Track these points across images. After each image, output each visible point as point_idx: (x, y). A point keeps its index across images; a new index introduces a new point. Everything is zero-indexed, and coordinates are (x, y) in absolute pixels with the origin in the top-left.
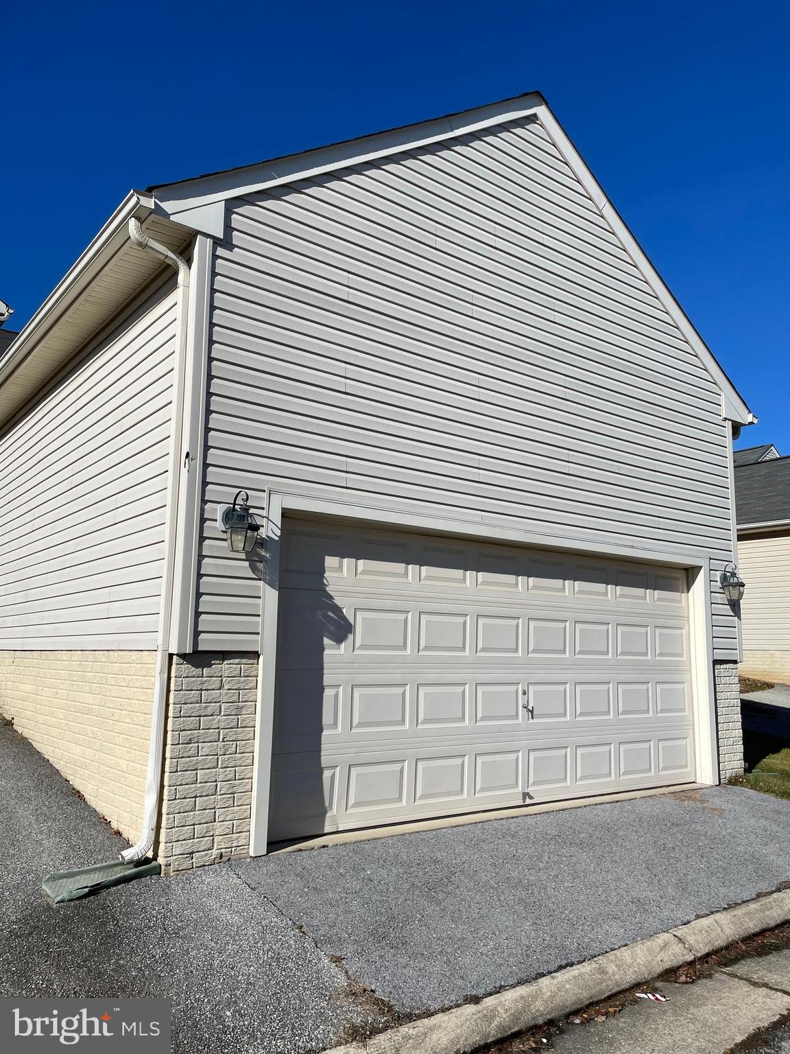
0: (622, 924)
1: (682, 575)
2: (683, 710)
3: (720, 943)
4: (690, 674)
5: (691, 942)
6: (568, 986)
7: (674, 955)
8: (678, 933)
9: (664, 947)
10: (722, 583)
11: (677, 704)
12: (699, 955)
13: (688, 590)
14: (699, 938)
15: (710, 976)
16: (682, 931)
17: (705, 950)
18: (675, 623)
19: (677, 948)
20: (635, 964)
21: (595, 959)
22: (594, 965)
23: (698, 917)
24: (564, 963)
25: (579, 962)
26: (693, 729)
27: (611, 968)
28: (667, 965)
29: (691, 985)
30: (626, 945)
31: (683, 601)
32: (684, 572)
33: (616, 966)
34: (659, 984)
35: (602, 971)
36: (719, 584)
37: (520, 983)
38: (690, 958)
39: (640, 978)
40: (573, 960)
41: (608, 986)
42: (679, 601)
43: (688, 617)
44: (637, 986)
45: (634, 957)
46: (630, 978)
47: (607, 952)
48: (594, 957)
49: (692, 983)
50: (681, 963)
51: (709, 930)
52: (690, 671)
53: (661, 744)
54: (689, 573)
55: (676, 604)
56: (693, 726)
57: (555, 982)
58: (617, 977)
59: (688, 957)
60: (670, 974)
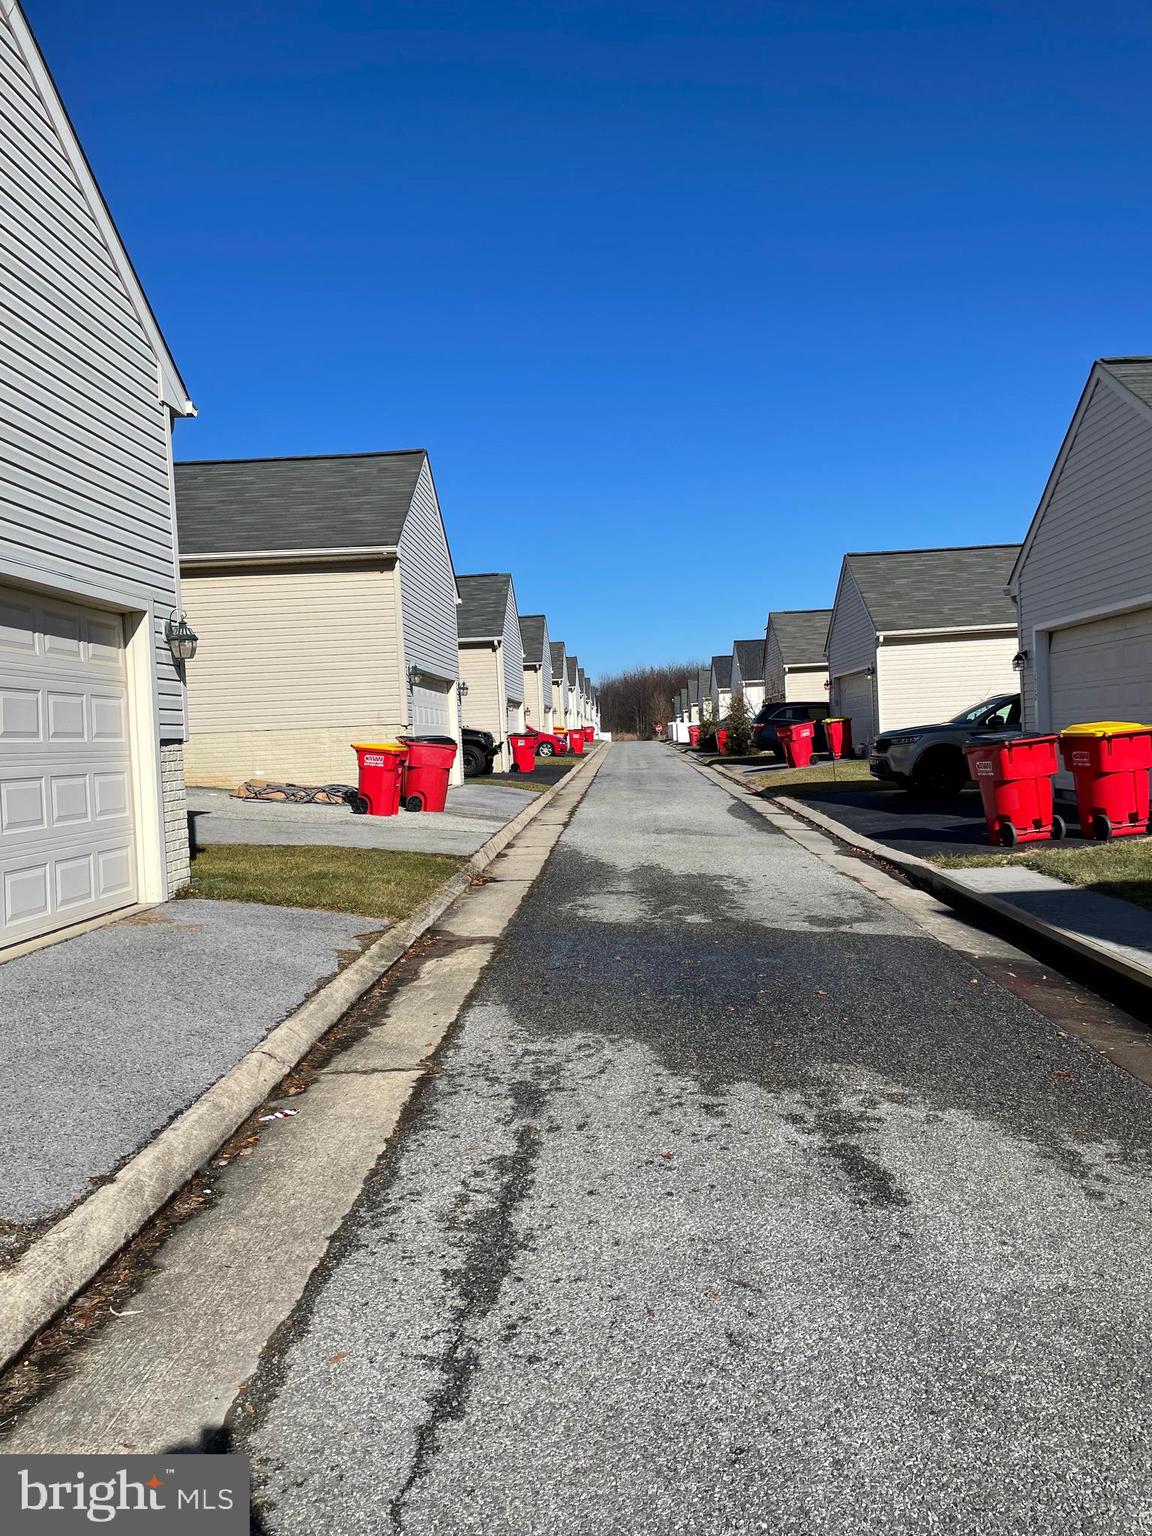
0: (202, 1058)
1: (117, 622)
2: (123, 810)
3: (304, 1049)
4: (130, 761)
5: (281, 1054)
6: (195, 1133)
7: (273, 1073)
8: (265, 1049)
9: (261, 1065)
10: (167, 636)
11: (117, 801)
12: (292, 1065)
13: (125, 646)
14: (284, 1048)
15: (316, 1081)
16: (267, 1046)
17: (296, 1059)
18: (110, 689)
19: (271, 1064)
20: (243, 1090)
21: (203, 1098)
22: (208, 1104)
23: (269, 1030)
24: (171, 1112)
25: (188, 1107)
26: (135, 834)
27: (225, 1101)
28: (271, 1083)
29: (304, 1095)
30: (223, 1076)
31: (120, 660)
32: (120, 619)
33: (228, 1097)
34: (273, 1104)
35: (218, 1107)
36: (163, 636)
37: (141, 1147)
38: (286, 1070)
39: (255, 1103)
40: (179, 1106)
41: (231, 1120)
42: (116, 660)
43: (126, 683)
44: (255, 1111)
45: (239, 1084)
46: (244, 1106)
47: (208, 1089)
48: (198, 1097)
49: (305, 1091)
50: (281, 1077)
51: (289, 1039)
52: (130, 756)
53: (102, 858)
54: (128, 620)
55: (110, 664)
56: (135, 829)
57: (180, 1132)
58: (235, 1108)
59: (284, 1070)
60: (277, 1091)
